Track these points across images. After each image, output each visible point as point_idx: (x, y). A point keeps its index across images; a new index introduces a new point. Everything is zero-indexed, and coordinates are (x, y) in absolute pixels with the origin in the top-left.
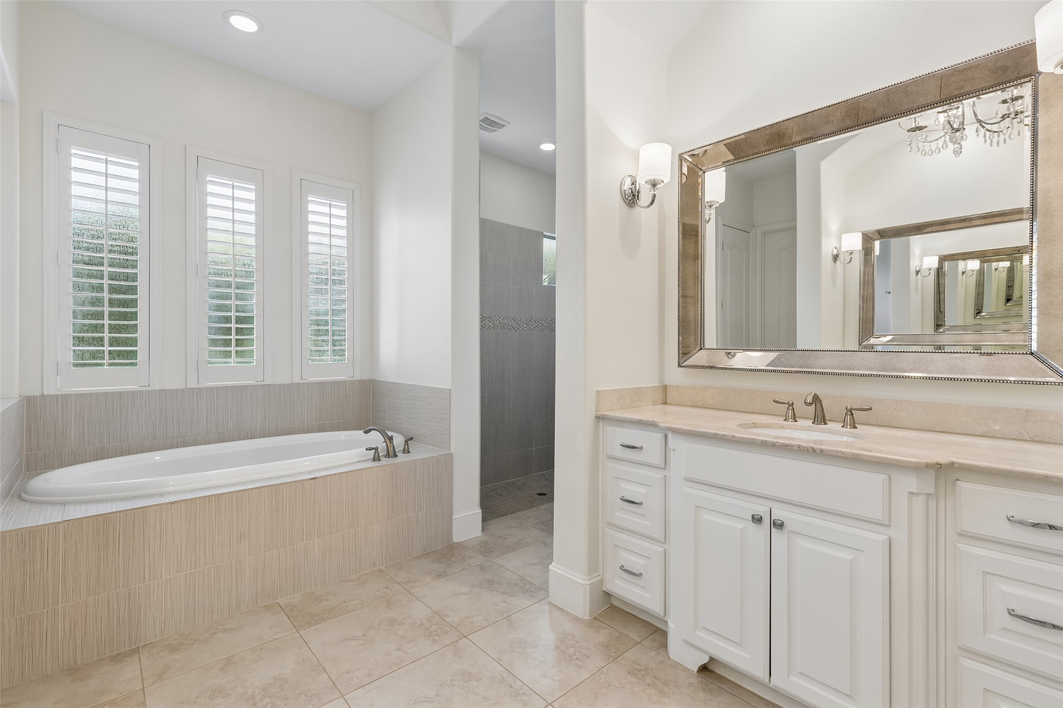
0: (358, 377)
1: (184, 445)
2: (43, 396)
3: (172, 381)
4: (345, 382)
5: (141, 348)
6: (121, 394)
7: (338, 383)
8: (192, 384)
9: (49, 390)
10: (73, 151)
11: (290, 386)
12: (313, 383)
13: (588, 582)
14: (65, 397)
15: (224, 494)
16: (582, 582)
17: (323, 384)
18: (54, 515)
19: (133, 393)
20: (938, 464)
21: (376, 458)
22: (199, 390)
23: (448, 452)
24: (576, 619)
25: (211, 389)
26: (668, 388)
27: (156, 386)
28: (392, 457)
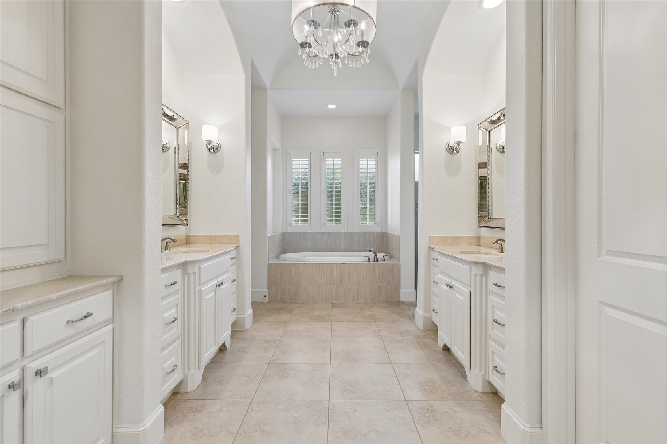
0: (380, 231)
1: (320, 251)
2: (287, 233)
3: (316, 230)
4: (375, 232)
5: (309, 218)
6: (304, 233)
7: (372, 233)
8: (322, 231)
9: (288, 231)
10: (293, 159)
11: (353, 233)
12: (362, 232)
13: (423, 315)
14: (291, 233)
15: (317, 263)
16: (421, 314)
17: (365, 233)
18: (282, 262)
19: (307, 233)
20: (476, 262)
21: (369, 261)
22: (324, 233)
23: (399, 262)
24: (419, 329)
25: (328, 233)
26: (481, 238)
27: (312, 231)
28: (376, 261)
